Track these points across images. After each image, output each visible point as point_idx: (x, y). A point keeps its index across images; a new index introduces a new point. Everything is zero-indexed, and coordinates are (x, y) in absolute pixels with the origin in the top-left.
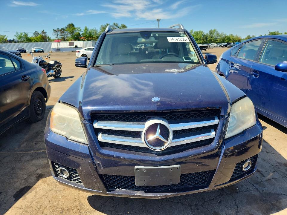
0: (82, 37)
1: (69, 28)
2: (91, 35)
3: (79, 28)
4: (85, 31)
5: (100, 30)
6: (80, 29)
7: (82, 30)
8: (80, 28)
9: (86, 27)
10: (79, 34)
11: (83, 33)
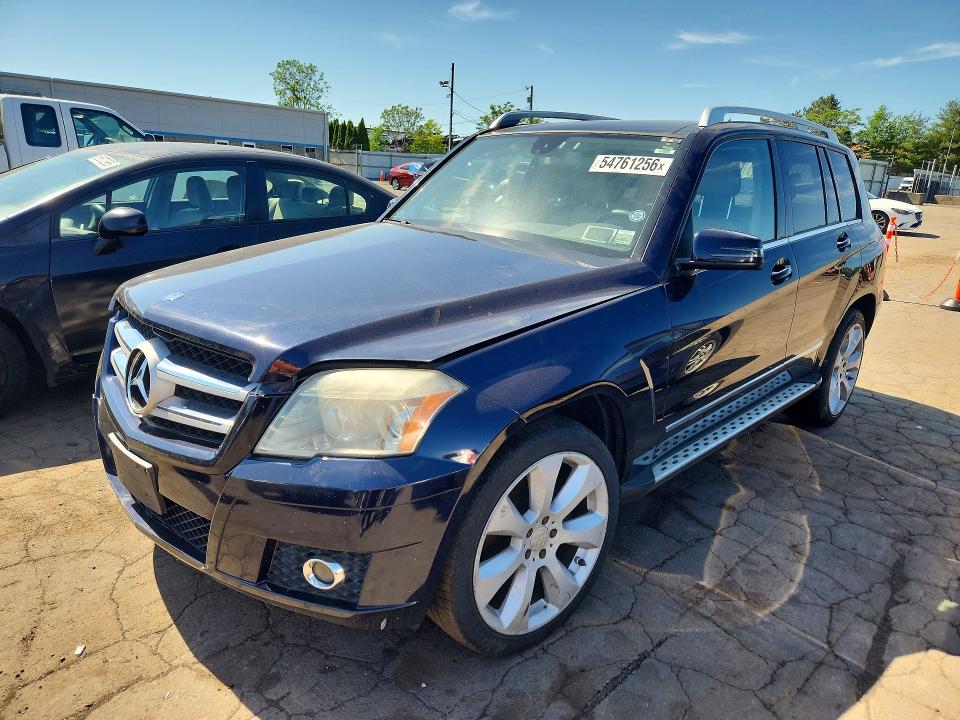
0: (854, 144)
1: (818, 112)
2: (893, 137)
3: (852, 113)
4: (871, 123)
5: (940, 122)
6: (853, 117)
7: (864, 120)
8: (857, 113)
9: (883, 109)
10: (848, 133)
11: (865, 129)
